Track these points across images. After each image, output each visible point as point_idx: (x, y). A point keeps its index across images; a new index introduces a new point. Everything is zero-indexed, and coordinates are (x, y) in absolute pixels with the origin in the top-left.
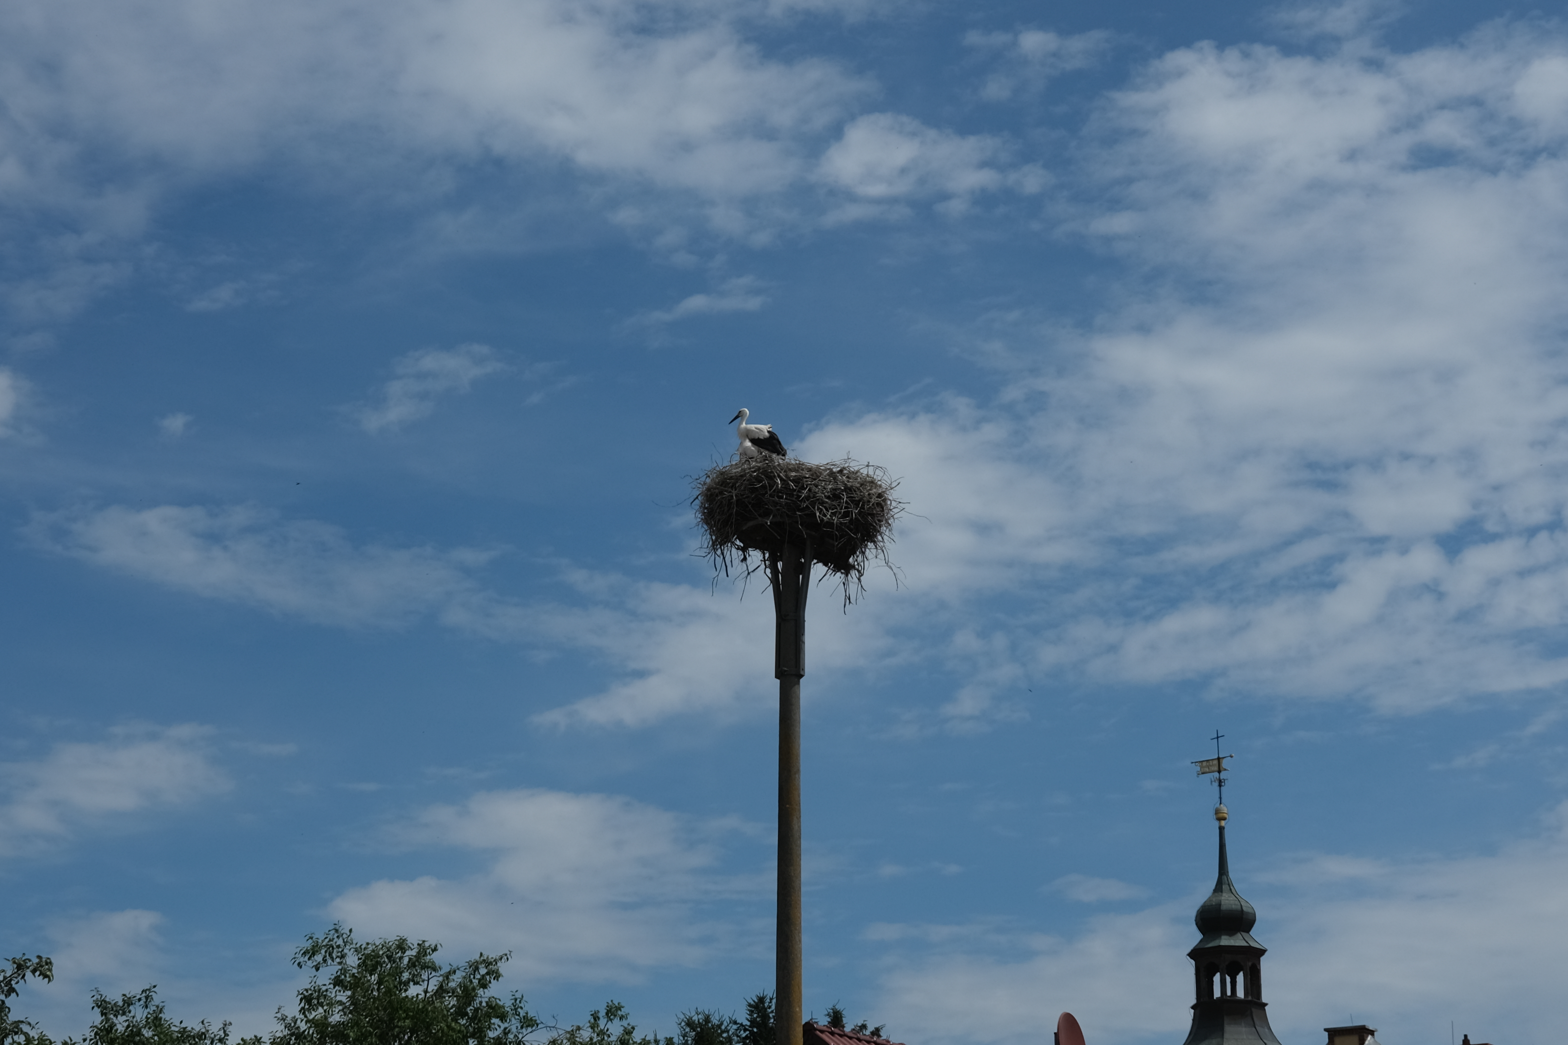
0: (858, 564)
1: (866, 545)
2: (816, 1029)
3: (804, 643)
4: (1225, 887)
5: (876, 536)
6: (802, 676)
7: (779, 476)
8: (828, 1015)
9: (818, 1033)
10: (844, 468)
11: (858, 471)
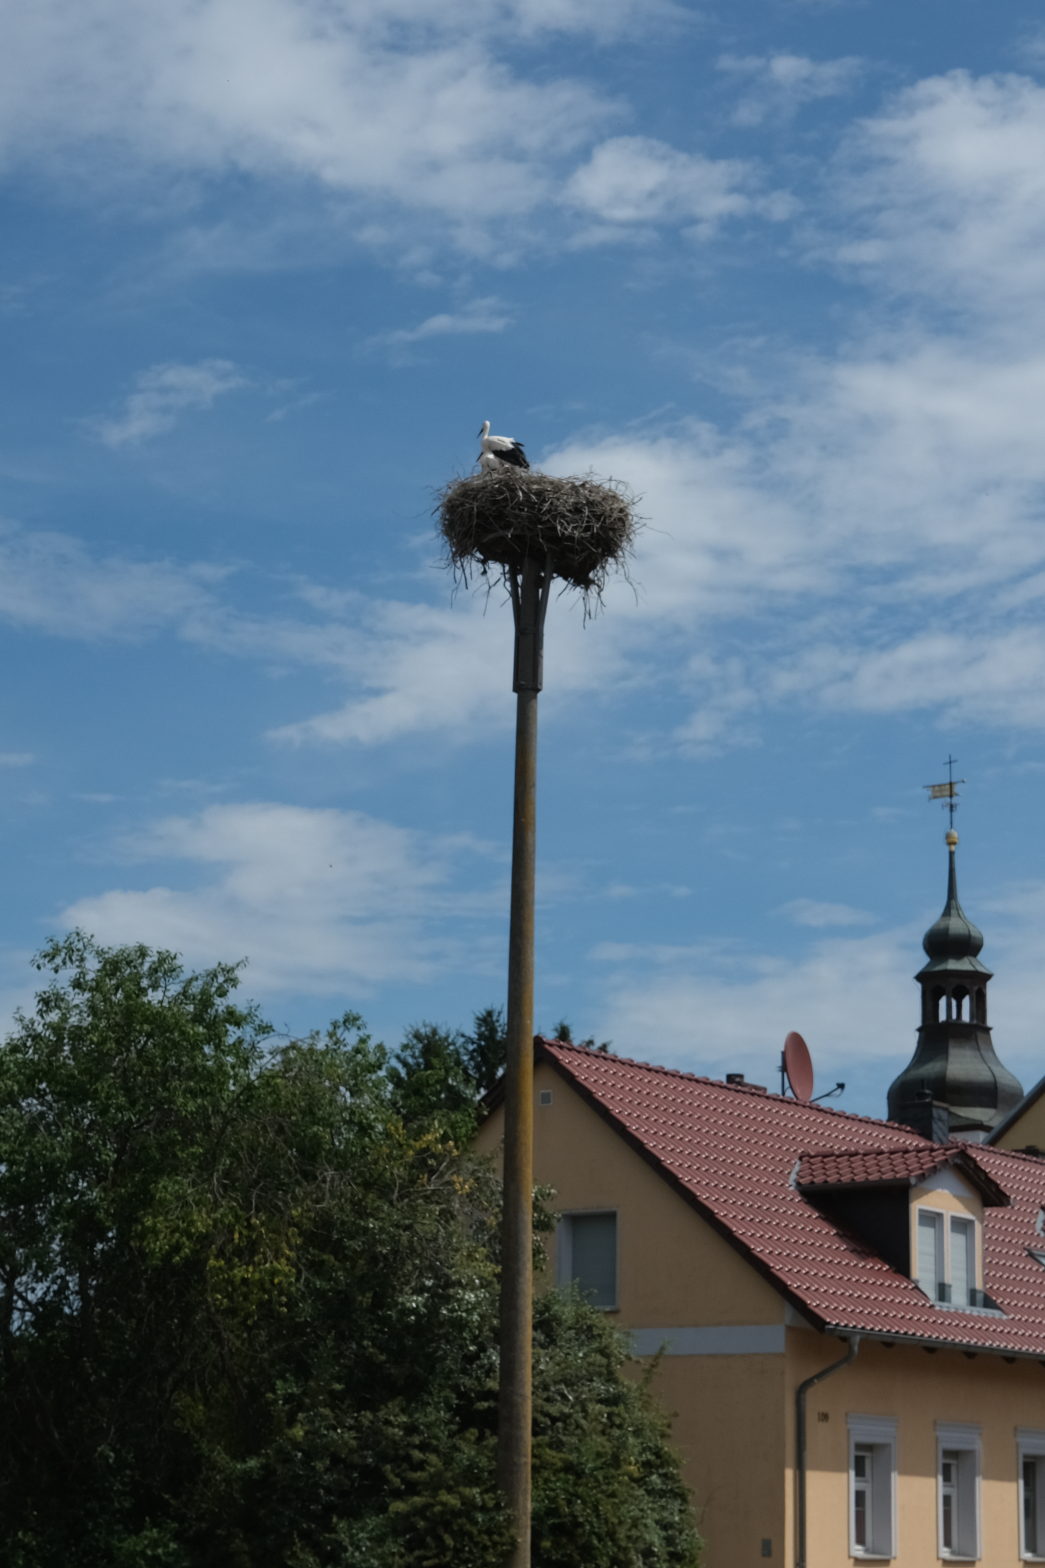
0: (598, 579)
1: (607, 560)
2: (544, 1043)
3: (542, 657)
4: (953, 912)
5: (616, 551)
6: (538, 690)
7: (521, 489)
8: (556, 1030)
9: (547, 1047)
10: (586, 482)
11: (600, 486)
